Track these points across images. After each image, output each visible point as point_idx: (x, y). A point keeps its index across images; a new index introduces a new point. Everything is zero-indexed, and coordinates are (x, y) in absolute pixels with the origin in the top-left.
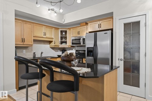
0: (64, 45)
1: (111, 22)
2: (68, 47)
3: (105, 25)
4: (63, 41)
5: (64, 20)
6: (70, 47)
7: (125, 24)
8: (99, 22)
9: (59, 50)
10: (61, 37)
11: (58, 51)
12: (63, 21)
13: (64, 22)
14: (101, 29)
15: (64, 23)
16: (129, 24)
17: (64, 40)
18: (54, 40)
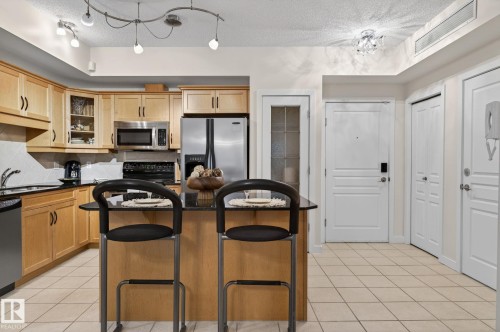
0: (78, 146)
1: (244, 97)
2: (96, 152)
3: (229, 103)
4: (78, 130)
5: (95, 65)
6: (107, 151)
7: (274, 109)
8: (213, 92)
9: (56, 160)
10: (73, 118)
11: (52, 167)
12: (91, 67)
13: (91, 71)
14: (218, 111)
15: (92, 74)
16: (281, 109)
17: (81, 128)
18: (50, 127)
